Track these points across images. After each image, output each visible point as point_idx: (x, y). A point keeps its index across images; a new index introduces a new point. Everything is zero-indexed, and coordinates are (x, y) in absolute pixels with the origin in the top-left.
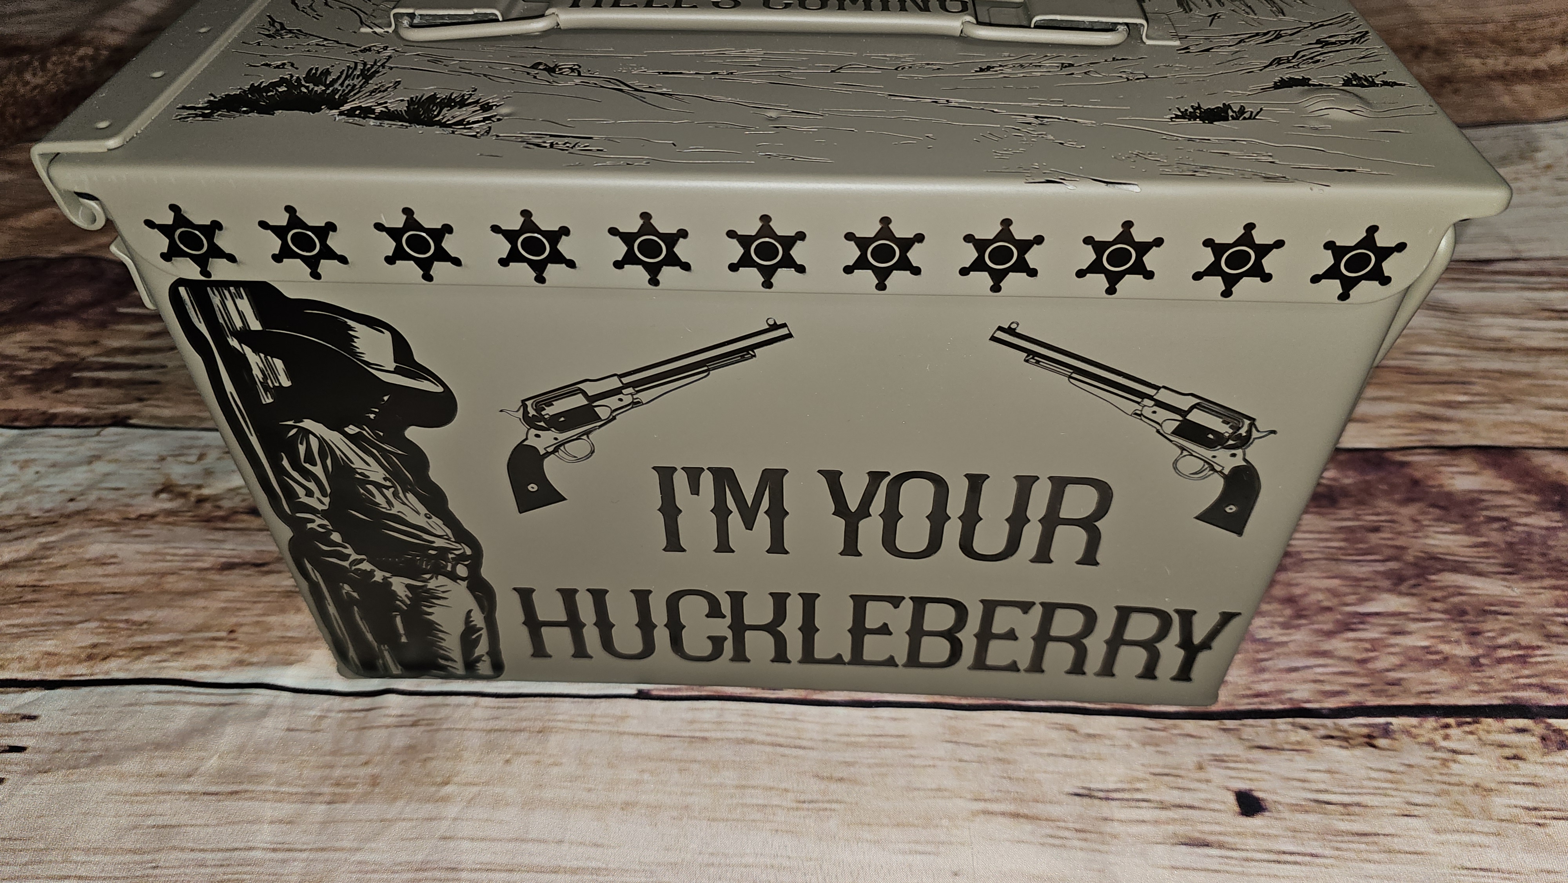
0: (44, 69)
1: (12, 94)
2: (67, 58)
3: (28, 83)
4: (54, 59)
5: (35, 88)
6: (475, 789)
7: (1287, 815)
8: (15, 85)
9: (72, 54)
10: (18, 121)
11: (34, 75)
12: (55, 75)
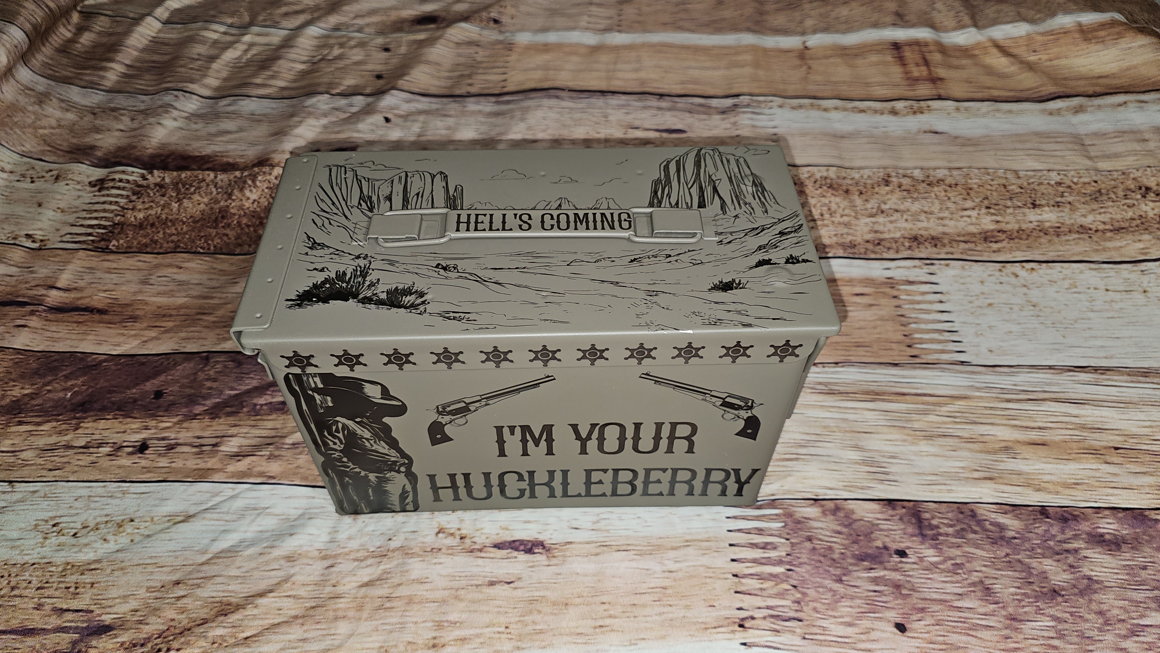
0: (255, 186)
1: (241, 207)
2: (268, 177)
3: (248, 199)
4: (260, 178)
5: (255, 201)
8: (241, 200)
9: (270, 174)
10: (252, 229)
11: (251, 191)
12: (263, 190)
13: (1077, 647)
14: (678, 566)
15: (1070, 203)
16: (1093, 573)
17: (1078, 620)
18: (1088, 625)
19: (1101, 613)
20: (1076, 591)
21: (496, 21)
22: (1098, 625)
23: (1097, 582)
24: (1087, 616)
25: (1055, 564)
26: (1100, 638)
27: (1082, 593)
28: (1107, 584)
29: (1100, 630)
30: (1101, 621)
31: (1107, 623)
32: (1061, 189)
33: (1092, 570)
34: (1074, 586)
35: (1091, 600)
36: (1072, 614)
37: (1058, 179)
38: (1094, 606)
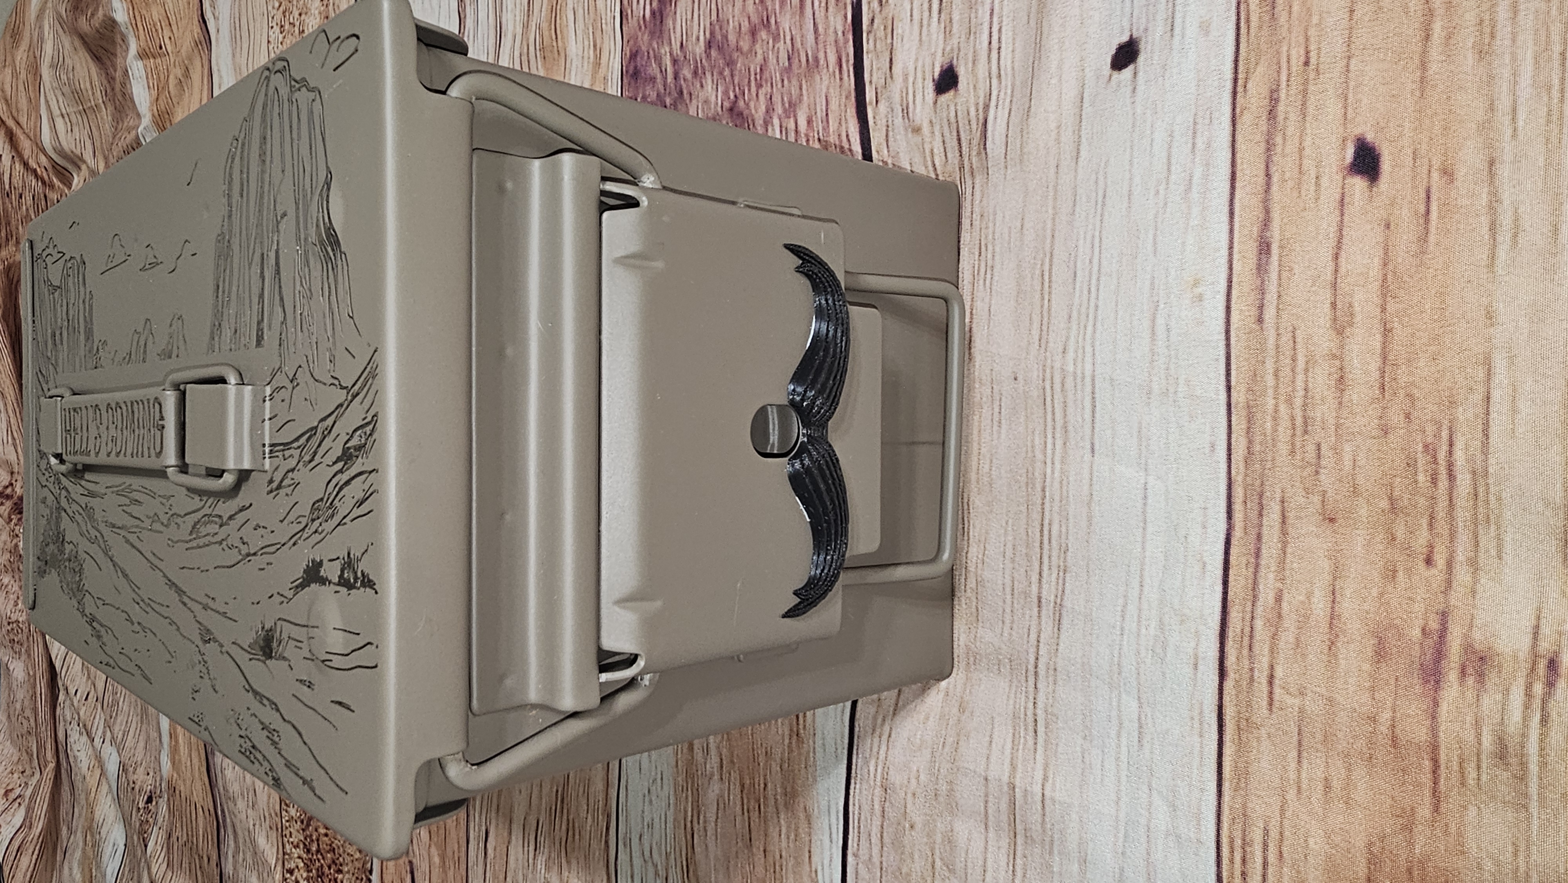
6: (938, 863)
7: (955, 41)
13: (804, 82)
14: (713, 752)
15: (300, 15)
16: (702, 38)
17: (766, 75)
18: (771, 57)
19: (753, 33)
20: (727, 72)
21: (149, 800)
22: (771, 41)
23: (712, 33)
24: (760, 57)
25: (694, 101)
26: (788, 38)
27: (731, 63)
28: (714, 17)
29: (776, 38)
30: (763, 34)
31: (766, 24)
32: (287, 27)
33: (698, 39)
34: (721, 73)
35: (738, 49)
36: (759, 86)
37: (277, 29)
38: (745, 45)
